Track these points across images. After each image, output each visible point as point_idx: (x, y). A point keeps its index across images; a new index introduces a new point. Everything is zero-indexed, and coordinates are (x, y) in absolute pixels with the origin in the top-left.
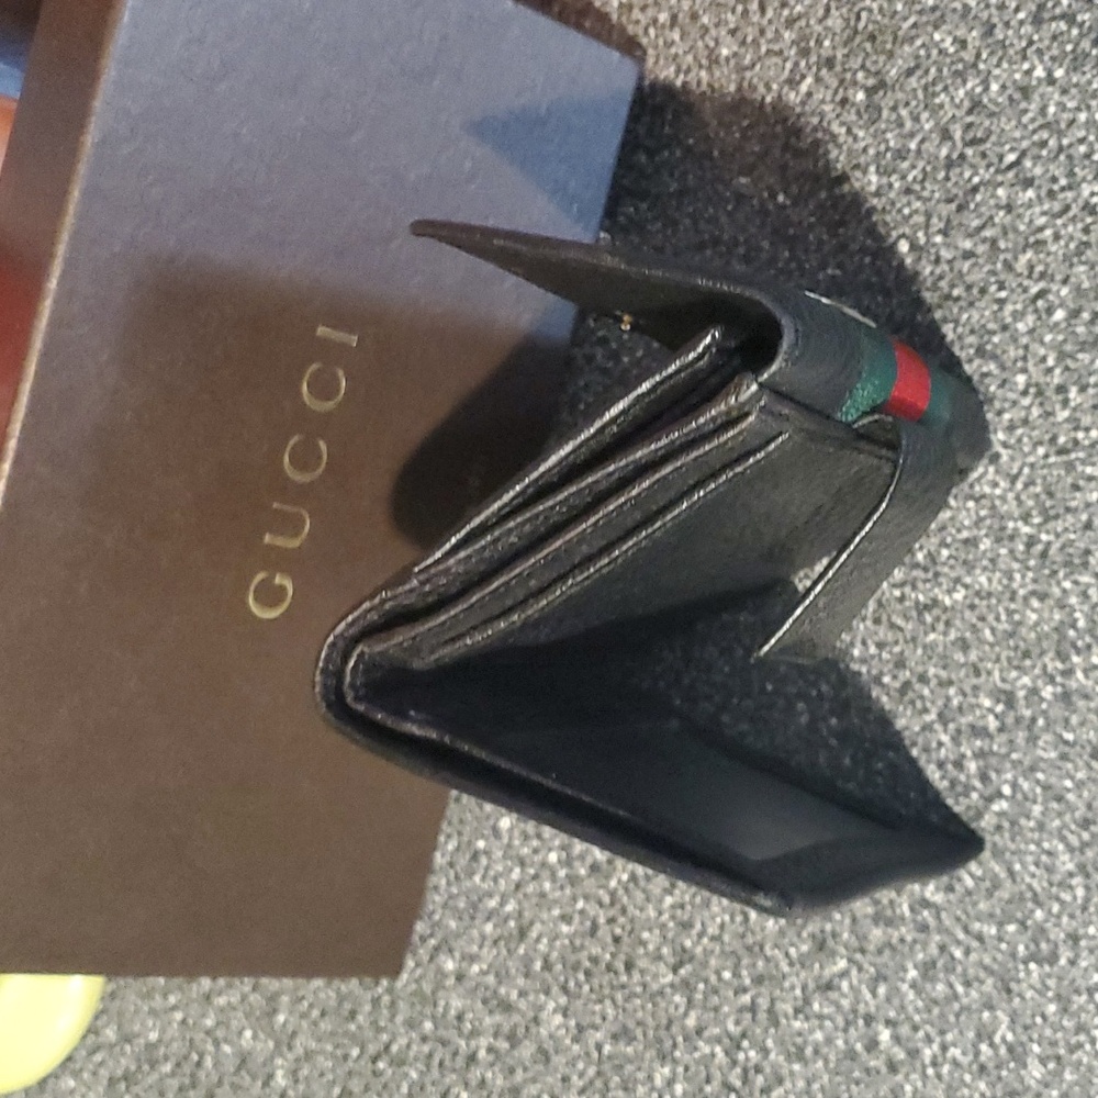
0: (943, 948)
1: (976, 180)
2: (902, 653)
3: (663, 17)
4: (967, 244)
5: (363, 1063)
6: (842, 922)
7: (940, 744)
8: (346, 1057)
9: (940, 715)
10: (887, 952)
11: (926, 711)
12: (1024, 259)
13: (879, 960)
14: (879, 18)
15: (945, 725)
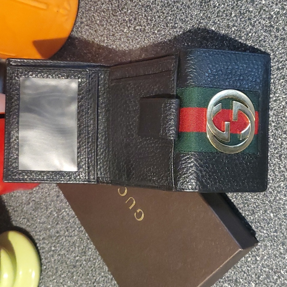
5: (91, 284)
8: (88, 284)
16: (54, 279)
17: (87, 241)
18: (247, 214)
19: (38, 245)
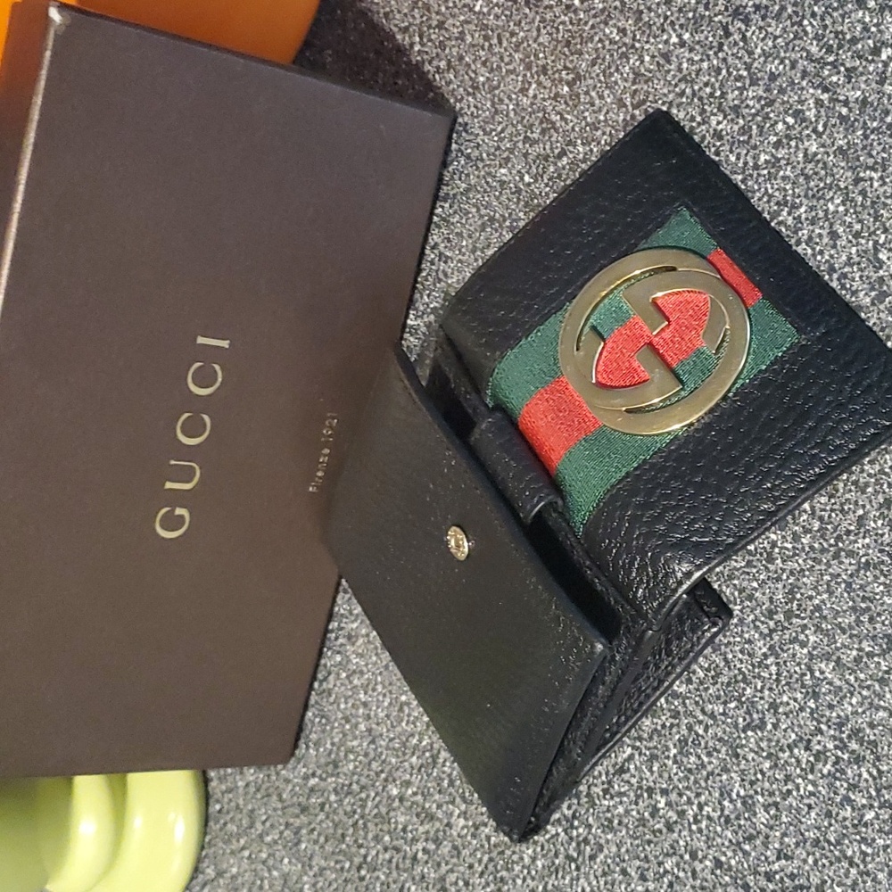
0: (690, 728)
3: (443, 64)
5: (352, 873)
8: (342, 869)
10: (655, 737)
13: (651, 745)
14: (570, 27)
16: (243, 849)
17: (344, 726)
18: (868, 649)
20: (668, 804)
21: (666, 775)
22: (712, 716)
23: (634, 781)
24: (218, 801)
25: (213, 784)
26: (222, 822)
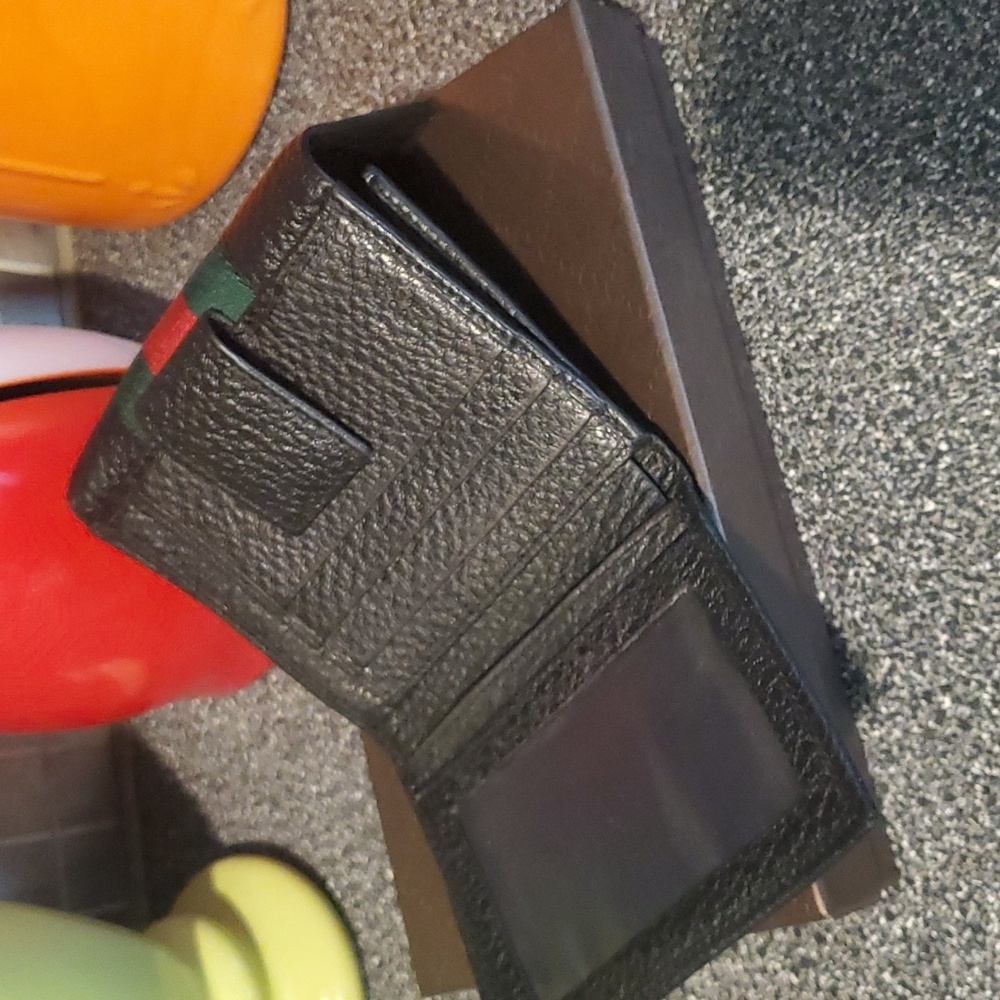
0: (956, 604)
1: (706, 9)
2: (817, 387)
3: (448, 39)
4: (721, 58)
6: (870, 629)
7: (878, 441)
9: (868, 419)
10: (916, 633)
11: (855, 422)
12: (765, 43)
13: (913, 643)
15: (875, 425)
19: (331, 884)
20: (957, 700)
21: (942, 669)
22: (980, 578)
23: (904, 693)
24: (375, 953)
25: (364, 936)
26: (386, 975)
